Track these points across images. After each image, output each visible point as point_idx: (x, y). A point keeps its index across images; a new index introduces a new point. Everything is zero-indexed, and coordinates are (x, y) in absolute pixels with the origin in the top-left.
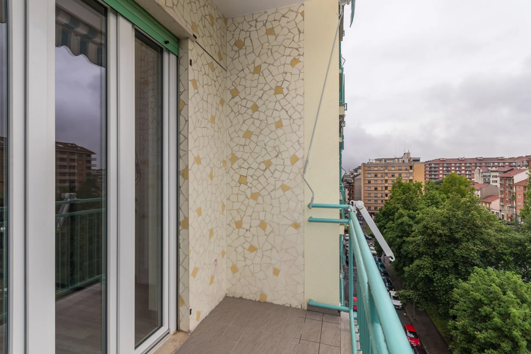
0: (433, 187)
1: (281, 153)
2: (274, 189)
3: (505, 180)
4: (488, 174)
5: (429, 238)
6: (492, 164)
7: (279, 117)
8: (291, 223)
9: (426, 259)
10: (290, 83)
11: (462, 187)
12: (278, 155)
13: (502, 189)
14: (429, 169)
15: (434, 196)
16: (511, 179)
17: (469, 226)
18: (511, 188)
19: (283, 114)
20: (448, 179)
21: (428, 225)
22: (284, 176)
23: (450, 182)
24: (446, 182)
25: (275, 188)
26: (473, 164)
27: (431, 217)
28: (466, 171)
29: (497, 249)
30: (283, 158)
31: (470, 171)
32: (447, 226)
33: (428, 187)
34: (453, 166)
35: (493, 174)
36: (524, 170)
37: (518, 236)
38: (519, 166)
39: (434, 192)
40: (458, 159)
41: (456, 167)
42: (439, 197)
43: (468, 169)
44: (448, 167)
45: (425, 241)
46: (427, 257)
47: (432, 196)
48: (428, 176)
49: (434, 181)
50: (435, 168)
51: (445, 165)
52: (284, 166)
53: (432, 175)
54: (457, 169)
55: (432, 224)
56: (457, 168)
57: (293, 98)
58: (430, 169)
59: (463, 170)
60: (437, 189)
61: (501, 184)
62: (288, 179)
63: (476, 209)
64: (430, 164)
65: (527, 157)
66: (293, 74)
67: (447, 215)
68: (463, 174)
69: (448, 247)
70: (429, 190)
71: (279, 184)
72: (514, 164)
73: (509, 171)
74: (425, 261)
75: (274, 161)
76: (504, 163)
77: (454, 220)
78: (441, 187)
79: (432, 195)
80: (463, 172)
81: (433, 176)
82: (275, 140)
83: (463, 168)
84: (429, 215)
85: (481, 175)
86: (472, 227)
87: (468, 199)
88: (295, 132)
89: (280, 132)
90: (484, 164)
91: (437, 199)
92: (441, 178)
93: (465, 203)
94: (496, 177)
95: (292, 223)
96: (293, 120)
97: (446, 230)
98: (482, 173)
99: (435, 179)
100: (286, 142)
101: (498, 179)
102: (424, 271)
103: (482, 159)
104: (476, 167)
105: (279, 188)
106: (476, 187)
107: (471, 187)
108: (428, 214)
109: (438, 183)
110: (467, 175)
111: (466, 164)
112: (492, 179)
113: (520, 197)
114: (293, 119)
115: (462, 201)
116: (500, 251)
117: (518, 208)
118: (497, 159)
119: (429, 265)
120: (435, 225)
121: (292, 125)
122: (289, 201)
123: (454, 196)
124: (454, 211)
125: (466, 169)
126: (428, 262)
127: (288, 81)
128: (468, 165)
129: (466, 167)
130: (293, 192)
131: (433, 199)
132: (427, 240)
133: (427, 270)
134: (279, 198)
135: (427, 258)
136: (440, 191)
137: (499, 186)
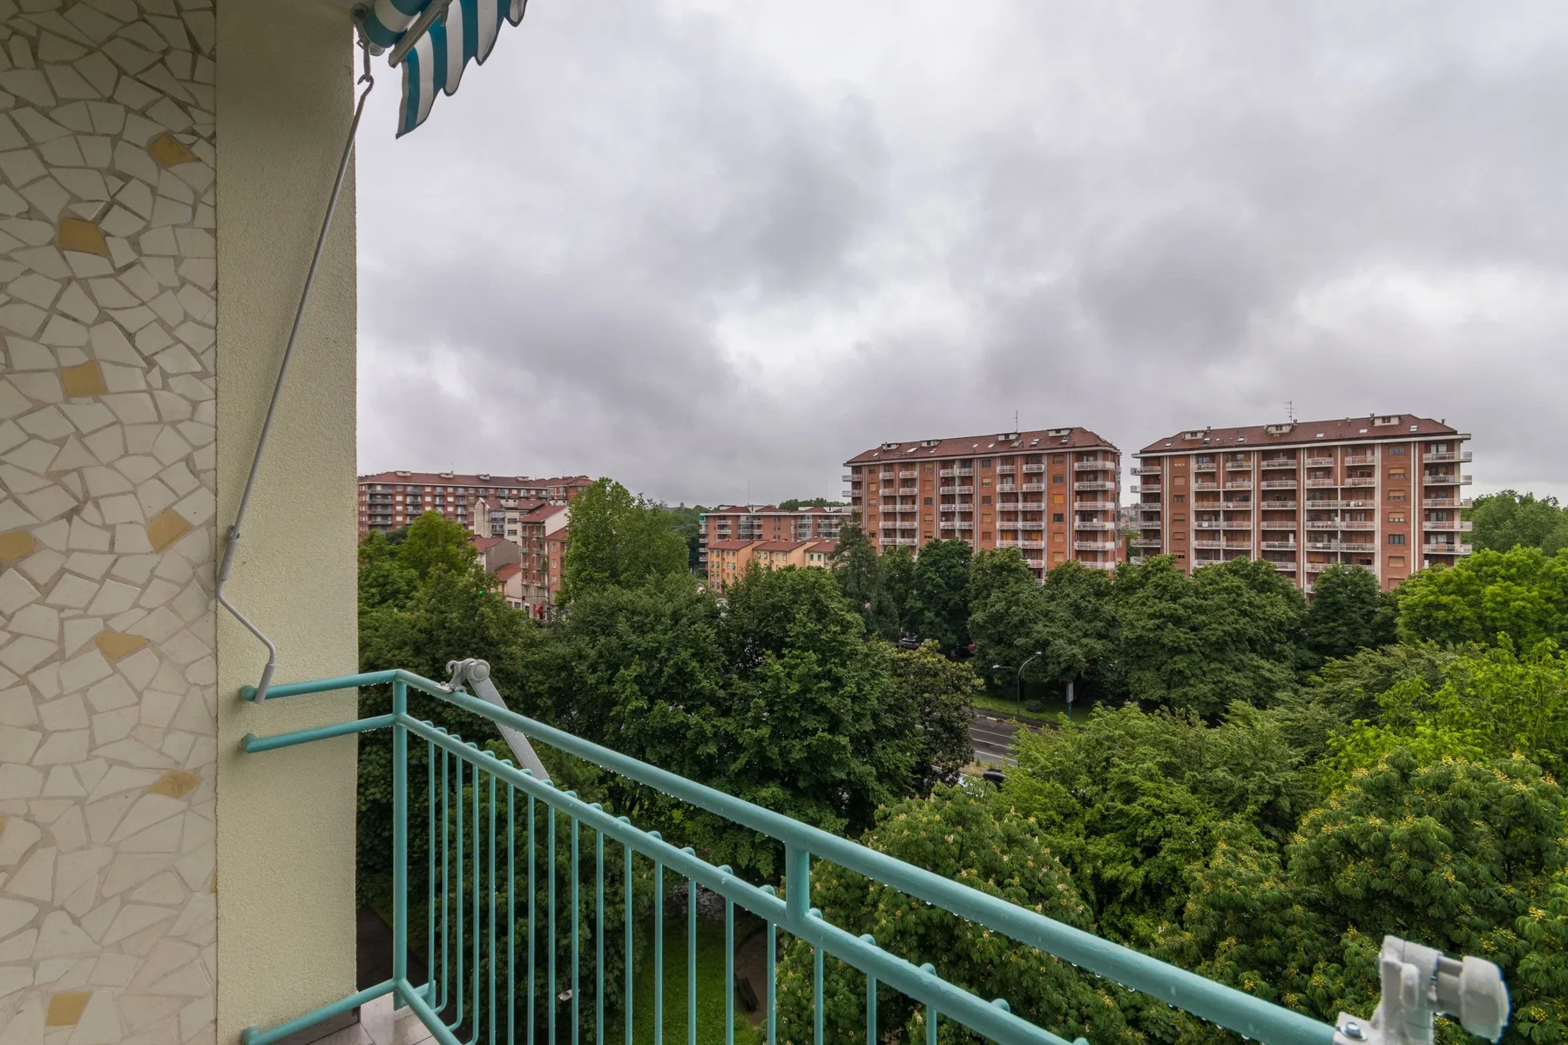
0: (381, 549)
1: (97, 506)
2: (59, 657)
3: (532, 529)
4: (499, 515)
5: (382, 695)
6: (507, 492)
7: (88, 348)
8: (150, 778)
9: (373, 757)
10: (144, 223)
11: (450, 547)
12: (76, 511)
13: (526, 550)
14: (368, 497)
15: (388, 576)
16: (540, 526)
17: (474, 646)
18: (541, 546)
19: (108, 341)
20: (420, 528)
21: (378, 658)
22: (115, 598)
23: (425, 535)
24: (415, 535)
25: (62, 651)
26: (472, 491)
27: (386, 637)
28: (457, 506)
29: (527, 687)
30: (108, 522)
31: (464, 506)
32: (427, 654)
33: (369, 549)
34: (428, 494)
35: (510, 515)
36: (561, 508)
37: (562, 649)
38: (553, 499)
39: (386, 565)
40: (439, 476)
41: (436, 496)
42: (401, 577)
43: (462, 503)
44: (415, 496)
45: (370, 706)
46: (375, 749)
47: (383, 576)
48: (365, 519)
49: (380, 532)
50: (385, 496)
51: (409, 489)
52: (114, 557)
53: (376, 515)
54: (438, 501)
55: (389, 655)
56: (438, 499)
57: (163, 289)
58: (371, 498)
59: (450, 504)
60: (392, 554)
61: (523, 538)
62: (136, 605)
63: (490, 600)
64: (370, 486)
65: (564, 479)
66: (161, 191)
67: (426, 625)
68: (450, 513)
69: (427, 709)
70: (370, 558)
71: (80, 632)
72: (544, 493)
73: (537, 508)
74: (370, 763)
75: (53, 535)
76: (528, 490)
77: (443, 635)
78: (403, 549)
79: (382, 573)
80: (450, 509)
81: (379, 519)
82: (61, 442)
83: (450, 499)
84: (381, 631)
85: (487, 518)
86: (482, 645)
87: (471, 579)
88: (174, 424)
89: (87, 413)
90: (492, 492)
91: (393, 583)
92: (398, 523)
93: (466, 590)
94: (514, 521)
95: (157, 777)
96: (165, 376)
97: (423, 664)
98: (490, 512)
99: (384, 526)
100: (122, 457)
101: (518, 527)
102: (368, 792)
103: (488, 478)
104: (477, 497)
105: (83, 650)
106: (476, 545)
107: (469, 547)
108: (376, 630)
109: (392, 539)
110: (458, 515)
111: (455, 488)
112: (508, 527)
113: (554, 565)
114: (162, 371)
115: (460, 584)
116: (533, 690)
117: (553, 588)
118: (516, 480)
119: (381, 770)
120: (398, 658)
121: (156, 393)
122: (139, 695)
123: (442, 574)
124: (442, 613)
125: (457, 503)
126: (378, 763)
127: (140, 217)
128: (461, 491)
129: (456, 497)
130: (161, 657)
131: (385, 585)
132: (376, 703)
133: (376, 786)
134: (83, 691)
135: (376, 753)
136: (400, 559)
137: (520, 543)
